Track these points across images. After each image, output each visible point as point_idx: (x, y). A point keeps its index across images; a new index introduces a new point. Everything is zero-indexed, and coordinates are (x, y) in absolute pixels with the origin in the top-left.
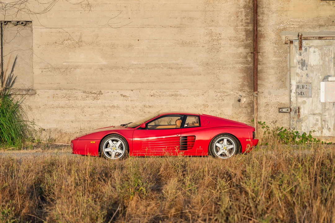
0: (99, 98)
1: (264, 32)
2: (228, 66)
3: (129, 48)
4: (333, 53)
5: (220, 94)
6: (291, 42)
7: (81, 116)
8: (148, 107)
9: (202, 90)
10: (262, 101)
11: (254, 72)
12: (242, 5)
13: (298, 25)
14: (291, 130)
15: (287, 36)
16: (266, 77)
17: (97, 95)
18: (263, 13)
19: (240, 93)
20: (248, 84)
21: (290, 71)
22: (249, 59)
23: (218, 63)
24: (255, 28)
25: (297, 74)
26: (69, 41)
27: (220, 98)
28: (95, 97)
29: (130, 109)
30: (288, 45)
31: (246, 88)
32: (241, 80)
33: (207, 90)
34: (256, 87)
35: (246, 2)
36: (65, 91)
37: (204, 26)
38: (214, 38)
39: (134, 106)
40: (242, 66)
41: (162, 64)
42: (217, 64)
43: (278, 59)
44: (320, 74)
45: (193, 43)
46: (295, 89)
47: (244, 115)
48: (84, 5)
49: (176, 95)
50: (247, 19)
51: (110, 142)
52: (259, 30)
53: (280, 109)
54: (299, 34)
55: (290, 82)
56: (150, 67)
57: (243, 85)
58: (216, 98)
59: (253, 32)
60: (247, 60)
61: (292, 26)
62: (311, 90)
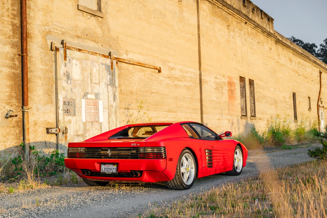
1: (31, 31)
4: (89, 69)
6: (57, 49)
10: (31, 119)
13: (61, 31)
16: (34, 89)
18: (30, 8)
19: (8, 107)
20: (16, 96)
22: (17, 63)
25: (64, 88)
30: (54, 52)
31: (14, 101)
32: (8, 89)
34: (27, 100)
40: (9, 70)
43: (45, 67)
44: (81, 91)
46: (62, 106)
47: (13, 137)
50: (14, 10)
54: (64, 42)
57: (10, 97)
59: (20, 29)
60: (14, 64)
61: (56, 31)
62: (75, 107)
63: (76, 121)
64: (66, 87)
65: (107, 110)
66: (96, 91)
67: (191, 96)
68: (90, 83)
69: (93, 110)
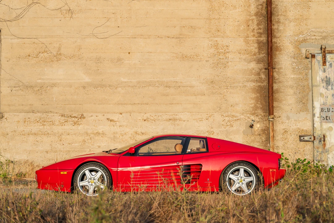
0: (80, 123)
1: (280, 44)
2: (237, 84)
3: (118, 63)
5: (228, 119)
6: (313, 56)
7: (58, 144)
8: (140, 134)
9: (206, 113)
10: (279, 127)
11: (269, 92)
12: (253, 12)
13: (321, 36)
14: (315, 163)
15: (307, 49)
16: (283, 99)
17: (78, 119)
18: (278, 22)
19: (253, 117)
20: (261, 107)
21: (312, 90)
22: (263, 76)
23: (225, 80)
24: (270, 39)
25: (321, 95)
26: (45, 54)
27: (229, 124)
28: (76, 122)
29: (118, 137)
30: (310, 60)
31: (260, 112)
32: (253, 101)
33: (212, 113)
34: (272, 110)
35: (258, 8)
36: (39, 115)
37: (209, 37)
38: (221, 50)
39: (123, 133)
40: (254, 84)
41: (158, 81)
42: (225, 82)
43: (298, 76)
45: (195, 57)
48: (64, 12)
49: (175, 120)
50: (260, 29)
51: (87, 173)
52: (274, 42)
53: (300, 137)
54: (323, 47)
55: (313, 104)
56: (144, 86)
57: (255, 108)
58: (223, 123)
59: (267, 44)
60: (260, 78)
61: (314, 37)
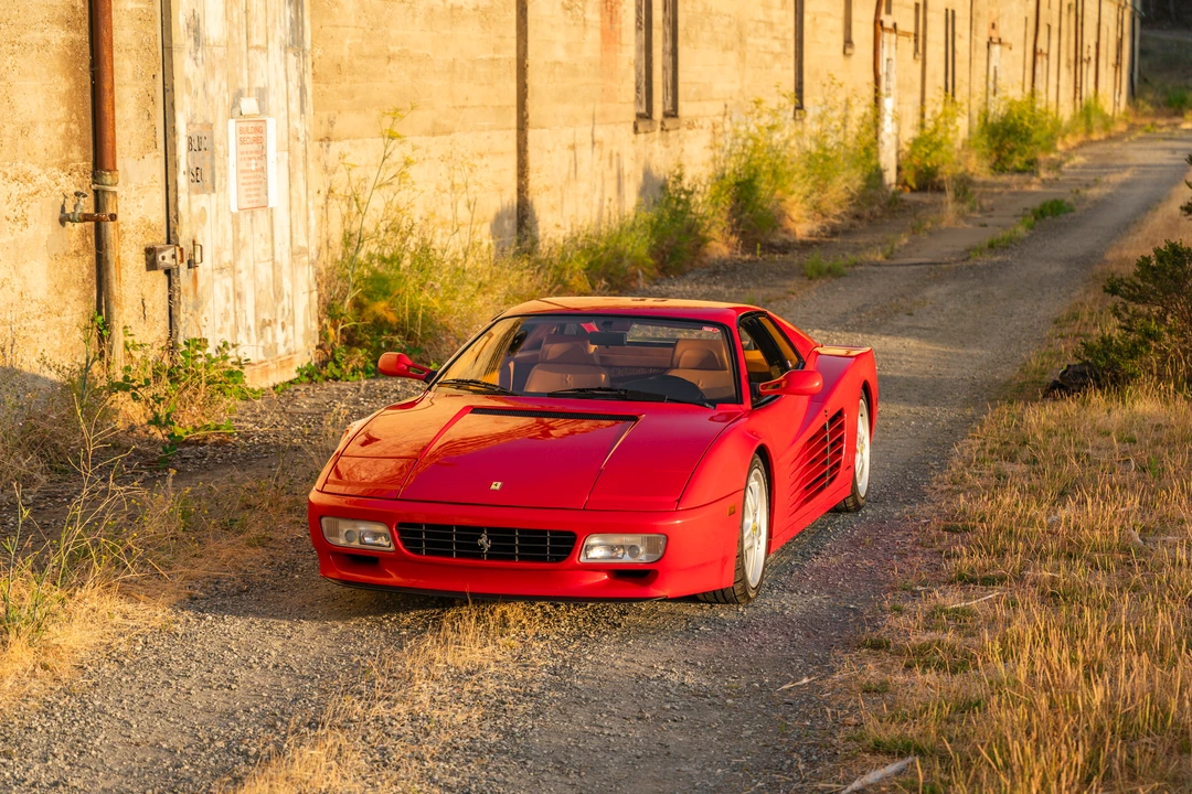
2: (32, 34)
5: (18, 190)
25: (187, 84)
27: (19, 211)
31: (76, 154)
32: (63, 111)
43: (138, 5)
44: (225, 86)
46: (185, 156)
47: (76, 293)
53: (147, 251)
62: (213, 158)
63: (217, 213)
64: (191, 79)
65: (286, 154)
66: (259, 83)
67: (491, 55)
68: (244, 48)
69: (253, 161)
